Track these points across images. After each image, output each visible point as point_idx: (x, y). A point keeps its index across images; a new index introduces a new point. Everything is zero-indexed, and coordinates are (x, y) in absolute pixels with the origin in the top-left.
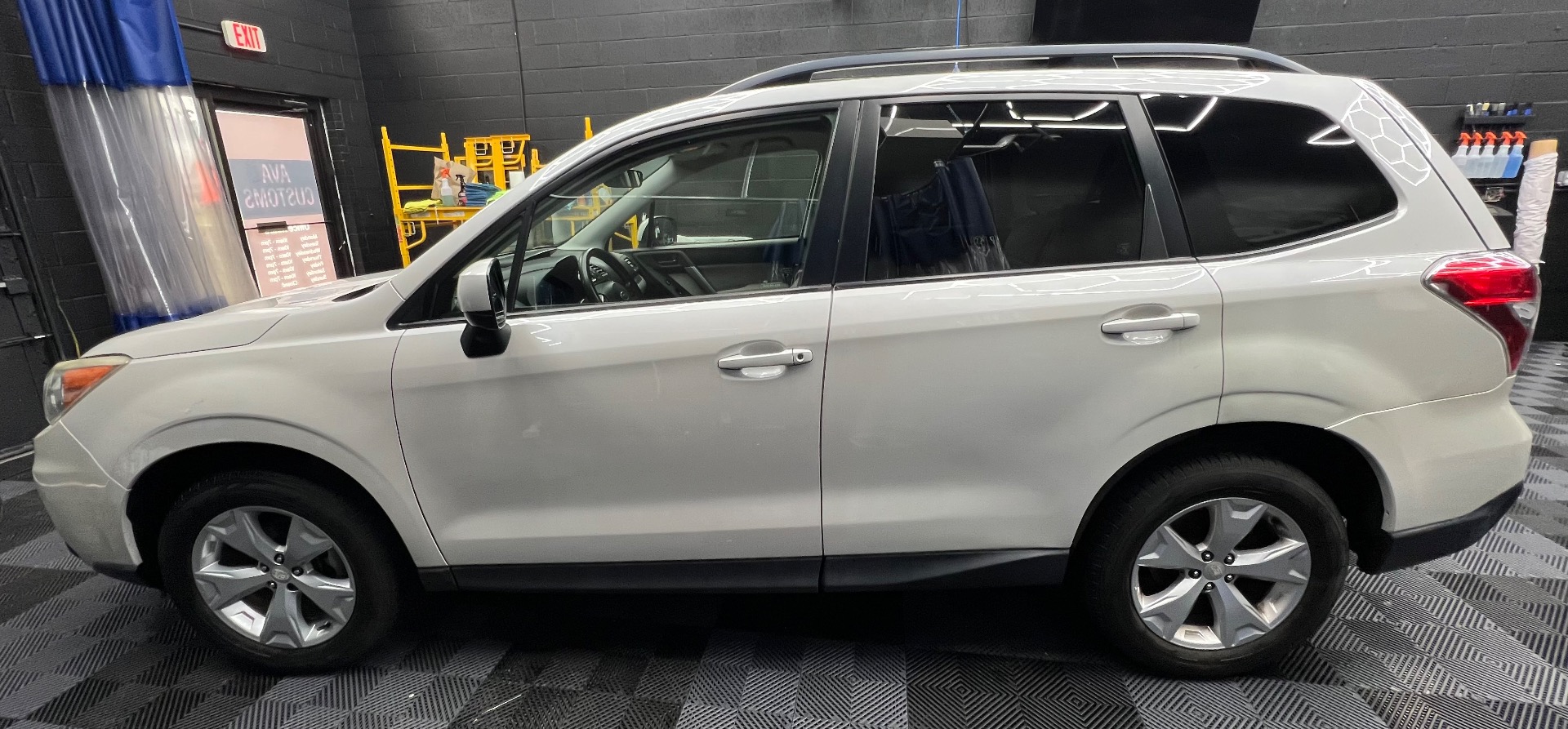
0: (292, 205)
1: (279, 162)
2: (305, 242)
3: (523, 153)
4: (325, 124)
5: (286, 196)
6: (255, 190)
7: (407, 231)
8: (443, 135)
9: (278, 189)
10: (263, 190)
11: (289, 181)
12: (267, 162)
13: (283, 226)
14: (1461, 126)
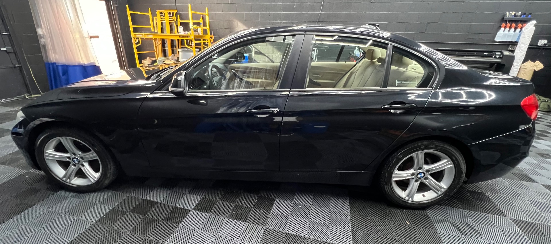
3: (175, 16)
4: (112, 3)
7: (135, 41)
8: (149, 9)
13: (97, 37)
14: (503, 21)
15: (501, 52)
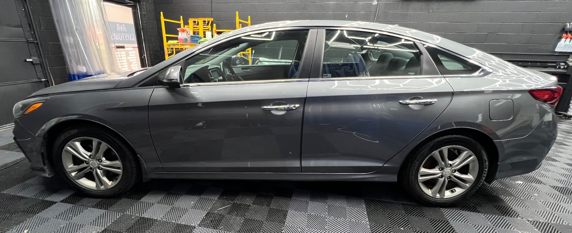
0: (127, 40)
1: (123, 24)
2: (131, 54)
3: (211, 25)
4: (139, 10)
5: (125, 36)
6: (114, 33)
7: (168, 52)
8: (181, 17)
9: (122, 34)
10: (117, 33)
11: (126, 31)
12: (119, 23)
13: (123, 47)
14: (563, 31)
15: (565, 62)
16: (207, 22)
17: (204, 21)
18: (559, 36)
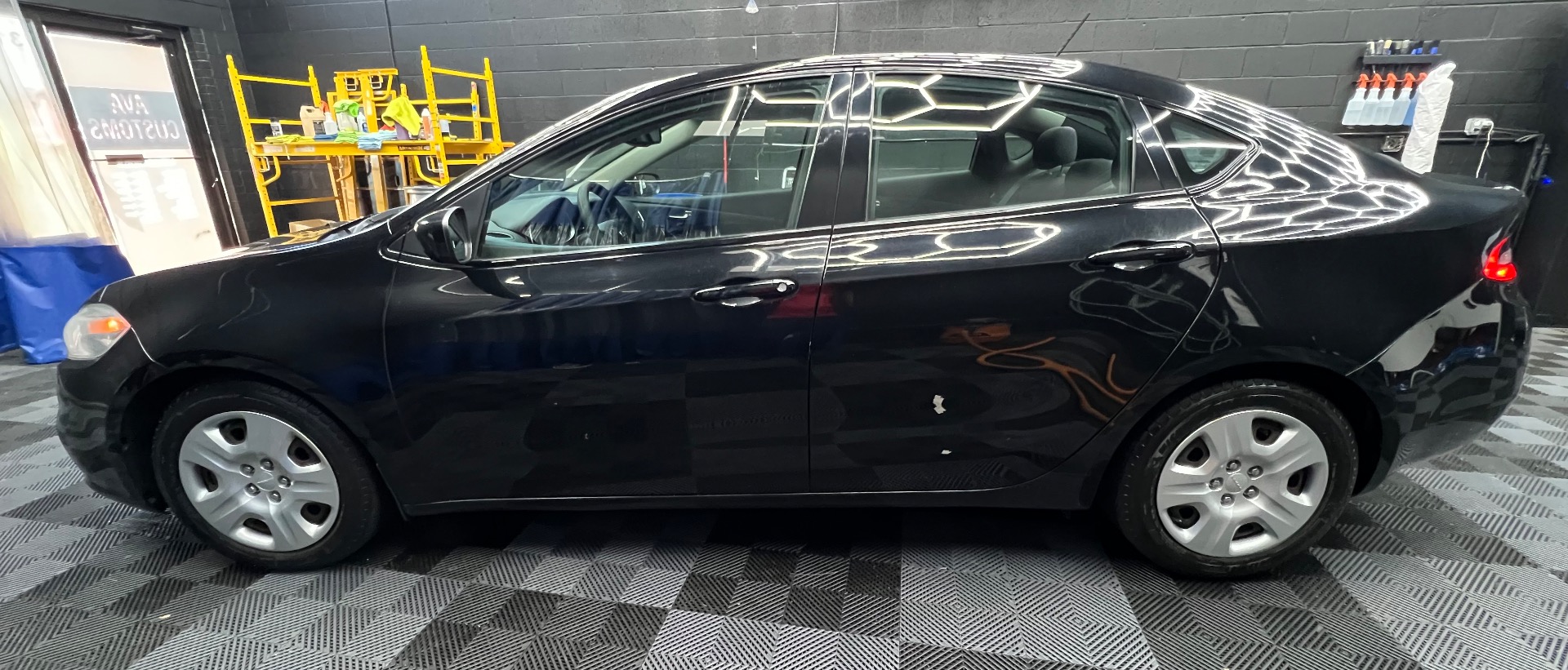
0: (151, 138)
1: (133, 93)
2: (168, 176)
4: (186, 52)
5: (143, 128)
7: (262, 167)
9: (132, 121)
10: (112, 120)
11: (146, 112)
12: (117, 92)
13: (139, 158)
14: (1361, 69)
16: (381, 80)
17: (375, 79)
18: (1350, 79)
